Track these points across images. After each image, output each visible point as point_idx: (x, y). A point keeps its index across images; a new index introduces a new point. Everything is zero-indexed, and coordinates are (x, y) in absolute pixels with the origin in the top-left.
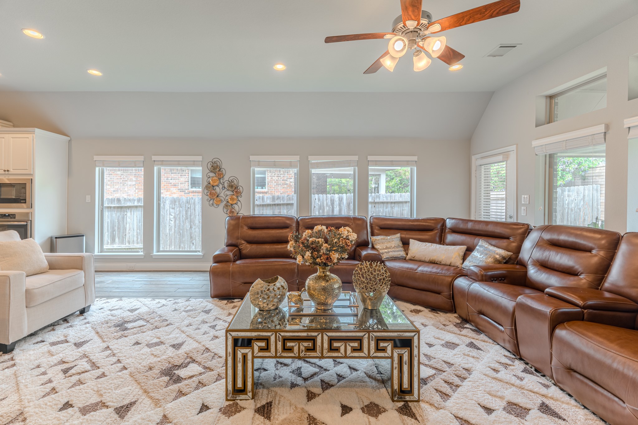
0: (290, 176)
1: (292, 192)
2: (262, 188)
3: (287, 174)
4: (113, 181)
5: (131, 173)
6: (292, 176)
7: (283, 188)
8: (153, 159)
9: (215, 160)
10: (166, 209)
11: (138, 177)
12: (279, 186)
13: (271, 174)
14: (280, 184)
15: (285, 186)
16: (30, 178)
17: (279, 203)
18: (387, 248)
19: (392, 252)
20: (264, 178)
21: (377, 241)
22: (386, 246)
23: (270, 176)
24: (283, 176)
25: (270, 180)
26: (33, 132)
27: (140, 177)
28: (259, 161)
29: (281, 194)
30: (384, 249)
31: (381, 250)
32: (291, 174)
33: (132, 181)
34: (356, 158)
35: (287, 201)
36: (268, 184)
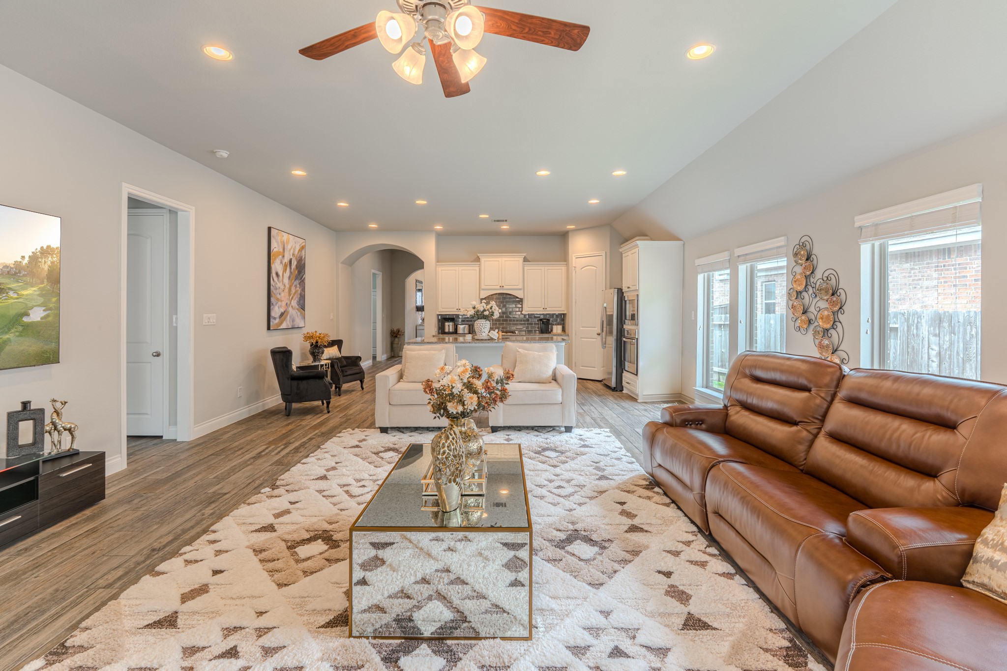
9: (803, 240)
10: (921, 335)
11: (942, 270)
16: (637, 294)
26: (637, 246)
28: (876, 225)
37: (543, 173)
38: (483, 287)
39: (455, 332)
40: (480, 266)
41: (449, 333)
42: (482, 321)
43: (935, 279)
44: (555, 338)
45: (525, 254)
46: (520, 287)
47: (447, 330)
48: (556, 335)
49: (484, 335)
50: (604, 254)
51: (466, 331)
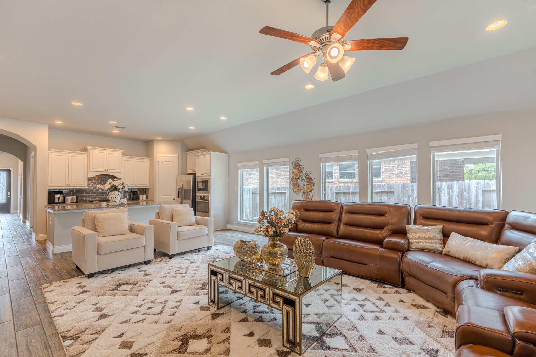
0: (405, 166)
1: (408, 180)
2: (378, 178)
3: (402, 164)
4: (272, 176)
5: (282, 170)
6: (408, 165)
7: (398, 177)
8: (263, 163)
9: (297, 160)
11: (285, 173)
12: (393, 175)
13: (386, 165)
14: (395, 173)
15: (401, 175)
16: (209, 177)
17: (380, 191)
18: (419, 238)
19: (423, 242)
20: (380, 168)
21: (410, 230)
22: (419, 236)
23: (384, 167)
24: (398, 166)
25: (384, 170)
26: (210, 154)
27: (287, 173)
28: (326, 158)
29: (396, 182)
30: (415, 239)
31: (412, 239)
32: (406, 164)
33: (283, 176)
34: (415, 146)
35: (388, 189)
36: (383, 174)
37: (190, 109)
38: (91, 169)
39: (64, 202)
40: (88, 155)
41: (57, 203)
42: (117, 193)
43: (284, 176)
44: (141, 203)
45: (124, 151)
46: (120, 171)
47: (56, 200)
48: (141, 201)
49: (117, 202)
50: (177, 156)
51: (75, 201)
